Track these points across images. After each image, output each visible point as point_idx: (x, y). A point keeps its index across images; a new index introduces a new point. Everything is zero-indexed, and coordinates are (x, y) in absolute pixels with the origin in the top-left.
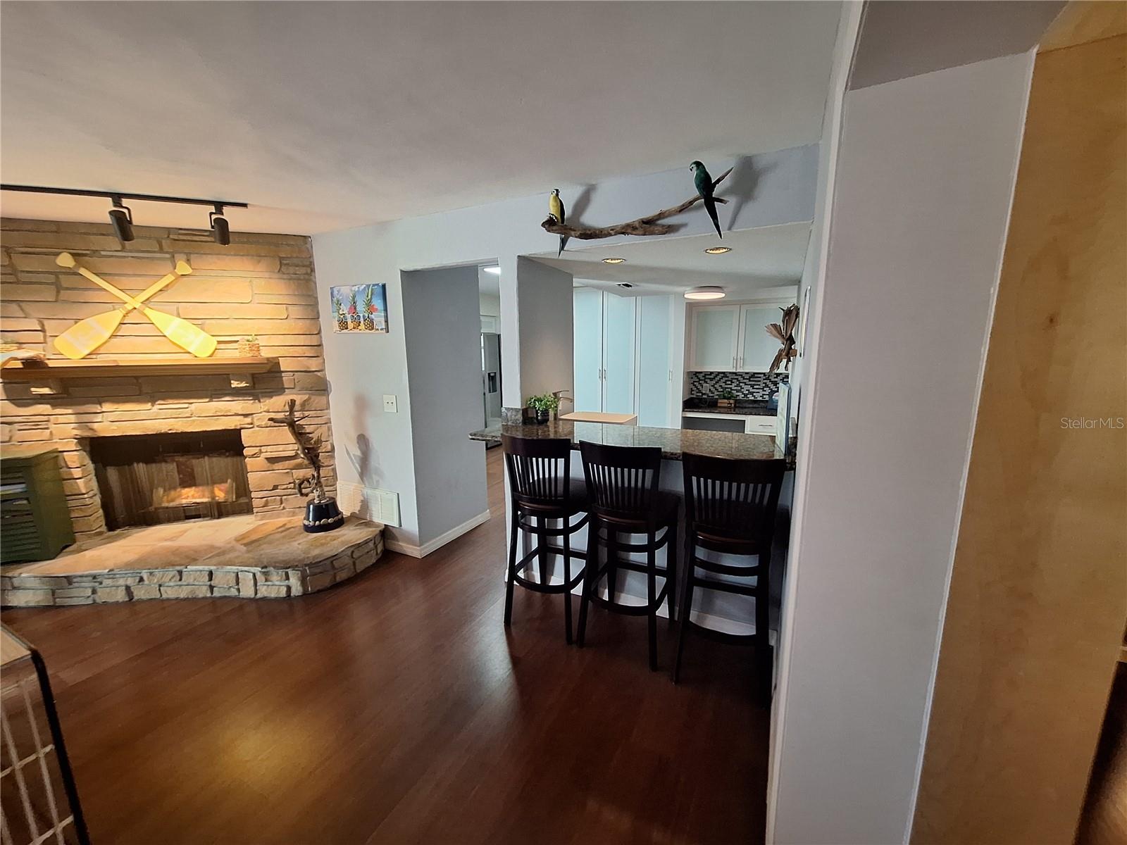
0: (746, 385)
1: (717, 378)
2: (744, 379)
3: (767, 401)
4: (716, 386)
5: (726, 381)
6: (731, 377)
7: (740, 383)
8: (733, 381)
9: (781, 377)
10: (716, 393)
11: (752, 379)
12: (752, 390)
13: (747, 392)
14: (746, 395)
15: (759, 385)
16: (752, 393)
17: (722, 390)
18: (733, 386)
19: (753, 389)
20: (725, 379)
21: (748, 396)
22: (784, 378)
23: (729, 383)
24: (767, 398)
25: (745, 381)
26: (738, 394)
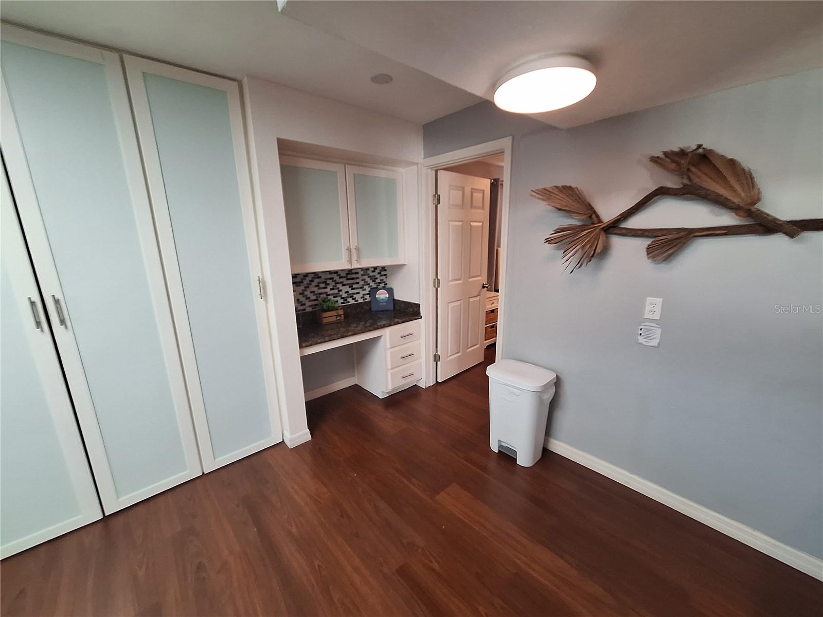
0: (344, 285)
1: (306, 281)
2: (341, 277)
3: (370, 302)
4: (306, 293)
5: (319, 283)
6: (324, 277)
7: (338, 283)
8: (329, 282)
9: (377, 271)
10: (308, 304)
11: (349, 276)
12: (351, 292)
13: (346, 295)
14: (345, 299)
15: (358, 283)
16: (351, 296)
17: (314, 297)
18: (328, 290)
19: (353, 289)
20: (316, 281)
21: (348, 300)
22: (381, 271)
23: (323, 285)
24: (368, 298)
25: (341, 280)
26: (336, 299)
